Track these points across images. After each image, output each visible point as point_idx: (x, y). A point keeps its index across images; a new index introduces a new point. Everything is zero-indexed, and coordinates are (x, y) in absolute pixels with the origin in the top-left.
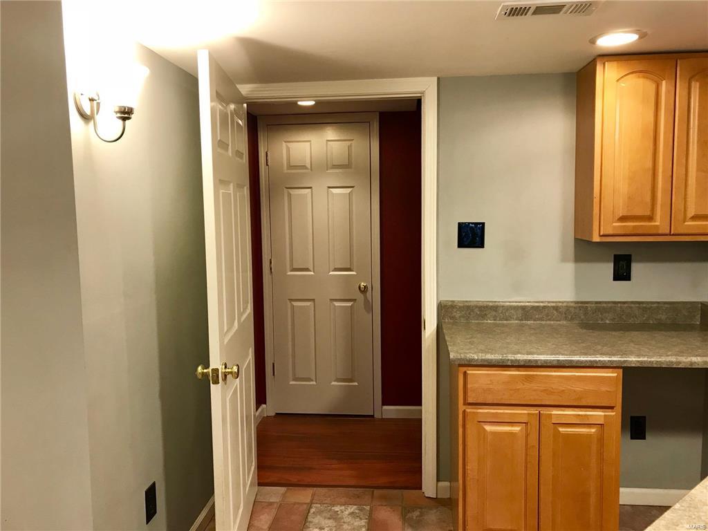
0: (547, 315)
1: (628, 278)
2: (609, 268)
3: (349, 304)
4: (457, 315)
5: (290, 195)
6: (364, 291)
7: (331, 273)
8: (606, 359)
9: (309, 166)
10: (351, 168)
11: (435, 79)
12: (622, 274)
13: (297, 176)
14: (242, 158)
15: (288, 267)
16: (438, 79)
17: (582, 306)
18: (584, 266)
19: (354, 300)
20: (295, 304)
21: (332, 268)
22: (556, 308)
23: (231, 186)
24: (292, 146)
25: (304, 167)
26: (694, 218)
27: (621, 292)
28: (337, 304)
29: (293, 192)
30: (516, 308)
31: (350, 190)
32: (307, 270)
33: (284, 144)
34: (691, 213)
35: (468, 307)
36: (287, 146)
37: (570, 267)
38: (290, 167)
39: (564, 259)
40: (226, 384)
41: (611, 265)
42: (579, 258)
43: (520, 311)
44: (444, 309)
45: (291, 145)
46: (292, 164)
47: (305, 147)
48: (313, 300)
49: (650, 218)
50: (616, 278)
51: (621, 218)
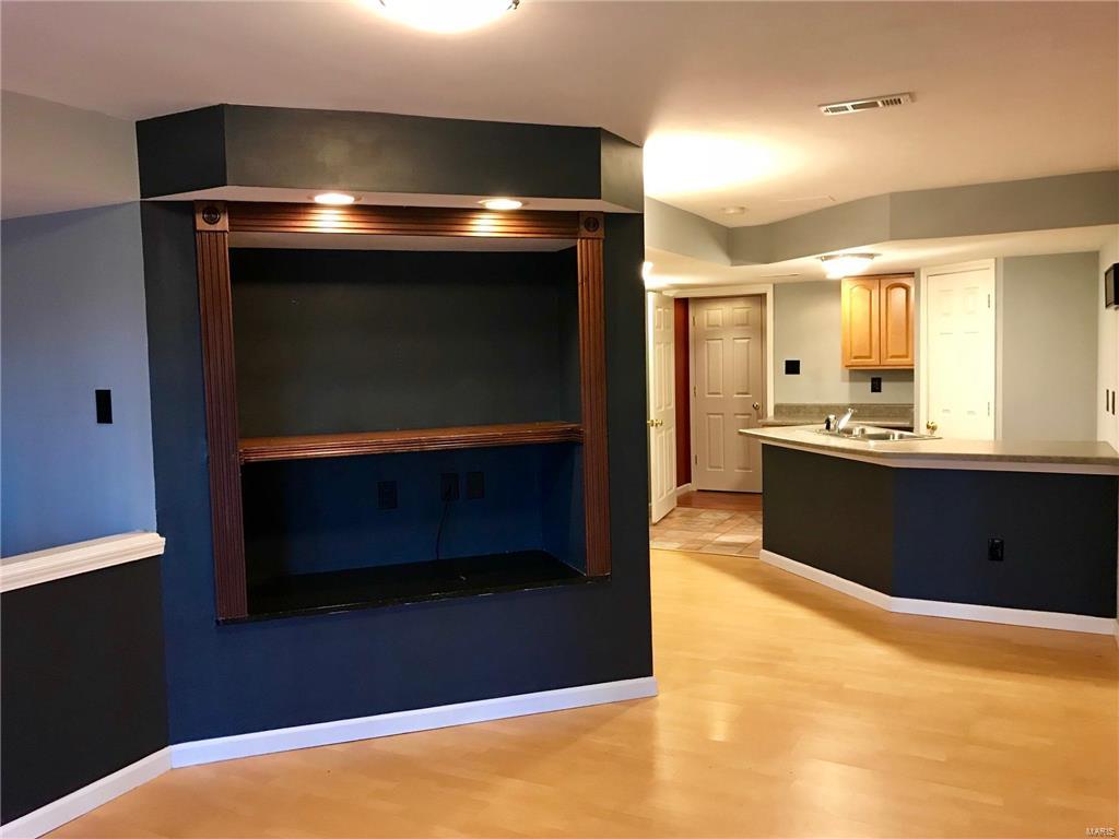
0: (834, 411)
1: (880, 391)
2: (868, 385)
3: (747, 417)
5: (708, 345)
6: (757, 408)
7: (735, 396)
9: (721, 324)
11: (771, 287)
12: (876, 388)
13: (714, 331)
14: (670, 329)
15: (706, 392)
16: (774, 285)
17: (853, 406)
18: (855, 384)
19: (751, 414)
20: (711, 417)
21: (735, 393)
22: (838, 407)
23: (663, 344)
24: (711, 312)
25: (718, 326)
26: (893, 357)
27: (876, 398)
28: (739, 417)
29: (710, 342)
31: (748, 340)
32: (719, 394)
33: (705, 312)
34: (890, 355)
35: (790, 407)
36: (707, 313)
37: (847, 385)
38: (709, 326)
39: (843, 380)
40: (658, 430)
41: (870, 384)
42: (852, 379)
43: (818, 409)
44: (778, 408)
46: (711, 323)
47: (719, 313)
48: (722, 414)
49: (870, 357)
50: (873, 391)
51: (855, 358)
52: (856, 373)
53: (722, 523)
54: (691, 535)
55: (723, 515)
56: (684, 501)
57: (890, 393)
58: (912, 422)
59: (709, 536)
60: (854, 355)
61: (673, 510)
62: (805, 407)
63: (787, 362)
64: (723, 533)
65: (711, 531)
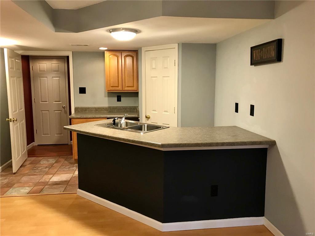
0: (101, 110)
1: (120, 101)
2: (116, 98)
3: (60, 112)
4: (80, 110)
5: (40, 79)
6: (64, 108)
7: (54, 103)
8: (103, 116)
9: (46, 71)
10: (59, 71)
11: (71, 52)
12: (119, 100)
13: (42, 74)
14: (20, 70)
15: (40, 101)
16: (72, 52)
17: (110, 107)
18: (110, 98)
19: (61, 111)
20: (43, 112)
21: (54, 101)
22: (103, 108)
23: (15, 78)
25: (44, 71)
26: (127, 87)
27: (119, 104)
28: (56, 112)
29: (41, 78)
30: (94, 108)
31: (59, 78)
32: (46, 102)
33: (38, 64)
34: (126, 86)
35: (82, 108)
36: (39, 65)
37: (107, 98)
38: (40, 71)
39: (105, 97)
40: (14, 123)
41: (117, 98)
42: (109, 96)
43: (95, 109)
44: (76, 109)
45: (40, 64)
46: (41, 70)
47: (45, 65)
48: (48, 111)
49: (118, 87)
50: (118, 101)
51: (112, 87)
52: (110, 94)
53: (52, 166)
54: (36, 179)
55: (52, 161)
56: (31, 153)
57: (126, 102)
58: (138, 115)
59: (46, 178)
60: (111, 85)
61: (26, 160)
62: (89, 108)
63: (80, 88)
64: (54, 174)
65: (47, 173)
